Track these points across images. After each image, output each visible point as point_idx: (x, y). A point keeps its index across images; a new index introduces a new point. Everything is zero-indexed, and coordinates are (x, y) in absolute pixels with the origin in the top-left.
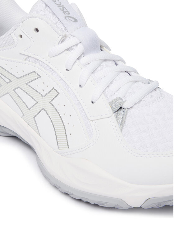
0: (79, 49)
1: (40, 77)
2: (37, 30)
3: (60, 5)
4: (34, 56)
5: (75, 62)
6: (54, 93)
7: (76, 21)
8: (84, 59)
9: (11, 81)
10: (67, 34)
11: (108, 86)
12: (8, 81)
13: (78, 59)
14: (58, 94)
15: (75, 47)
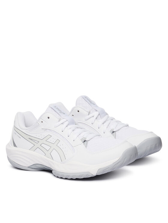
0: (67, 123)
1: (51, 136)
2: (49, 118)
3: (57, 108)
4: (48, 128)
5: (65, 128)
6: (58, 141)
7: (64, 114)
8: (69, 127)
9: (39, 142)
10: (61, 118)
11: (80, 135)
12: (37, 142)
13: (67, 126)
14: (60, 141)
15: (65, 123)
